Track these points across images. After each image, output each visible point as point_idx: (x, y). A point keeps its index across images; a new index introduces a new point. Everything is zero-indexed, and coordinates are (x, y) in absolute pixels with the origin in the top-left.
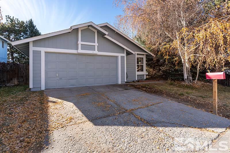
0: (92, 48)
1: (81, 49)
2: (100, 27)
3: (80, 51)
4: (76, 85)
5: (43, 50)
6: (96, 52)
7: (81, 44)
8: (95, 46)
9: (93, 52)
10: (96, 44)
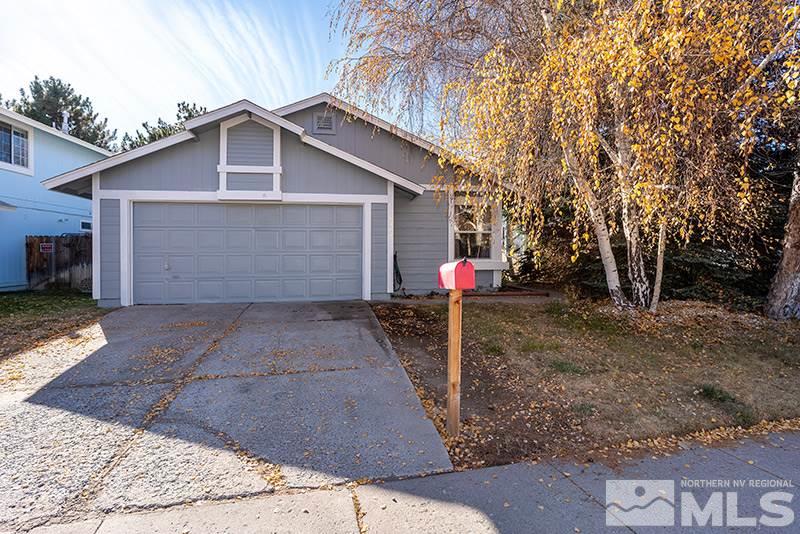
0: (264, 182)
1: (228, 189)
2: (283, 117)
3: (224, 193)
4: (218, 298)
5: (125, 197)
6: (275, 194)
7: (228, 173)
8: (272, 174)
9: (264, 195)
10: (276, 168)
